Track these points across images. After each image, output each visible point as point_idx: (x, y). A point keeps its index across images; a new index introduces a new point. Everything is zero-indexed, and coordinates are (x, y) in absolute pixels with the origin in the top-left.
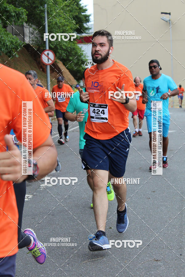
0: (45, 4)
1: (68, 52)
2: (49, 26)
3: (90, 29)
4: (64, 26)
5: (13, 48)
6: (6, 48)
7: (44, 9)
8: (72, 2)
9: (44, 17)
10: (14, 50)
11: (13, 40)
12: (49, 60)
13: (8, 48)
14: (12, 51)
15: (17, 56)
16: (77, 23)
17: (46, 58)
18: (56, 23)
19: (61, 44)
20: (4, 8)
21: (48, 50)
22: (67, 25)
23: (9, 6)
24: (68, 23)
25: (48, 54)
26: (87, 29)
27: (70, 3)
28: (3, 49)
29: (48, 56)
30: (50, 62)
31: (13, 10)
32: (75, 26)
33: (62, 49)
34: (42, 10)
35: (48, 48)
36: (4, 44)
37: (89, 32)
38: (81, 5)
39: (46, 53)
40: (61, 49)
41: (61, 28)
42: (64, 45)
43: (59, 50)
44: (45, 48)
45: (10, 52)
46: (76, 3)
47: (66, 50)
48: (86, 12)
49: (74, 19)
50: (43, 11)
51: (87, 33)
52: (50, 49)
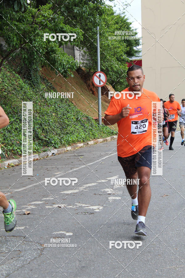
0: (98, 26)
1: (119, 74)
2: (101, 48)
3: (140, 52)
4: (116, 48)
5: (69, 68)
6: (62, 67)
7: (97, 32)
8: (123, 25)
9: (97, 39)
10: (69, 70)
11: (69, 60)
12: (101, 82)
13: (65, 68)
14: (68, 71)
15: (72, 76)
16: (127, 46)
17: (98, 80)
18: (108, 45)
19: (112, 66)
20: (61, 28)
21: (100, 72)
22: (119, 47)
23: (65, 26)
24: (119, 45)
25: (100, 76)
26: (136, 52)
27: (121, 26)
28: (60, 69)
29: (100, 77)
30: (102, 84)
31: (69, 30)
32: (126, 49)
33: (113, 71)
34: (95, 32)
35: (99, 70)
36: (60, 63)
37: (138, 55)
38: (131, 28)
39: (98, 74)
40: (111, 71)
41: (112, 51)
42: (115, 67)
43: (110, 72)
44: (96, 70)
45: (65, 72)
46: (127, 26)
47: (117, 72)
48: (136, 35)
49: (124, 42)
50: (96, 34)
51: (137, 57)
52: (102, 70)
